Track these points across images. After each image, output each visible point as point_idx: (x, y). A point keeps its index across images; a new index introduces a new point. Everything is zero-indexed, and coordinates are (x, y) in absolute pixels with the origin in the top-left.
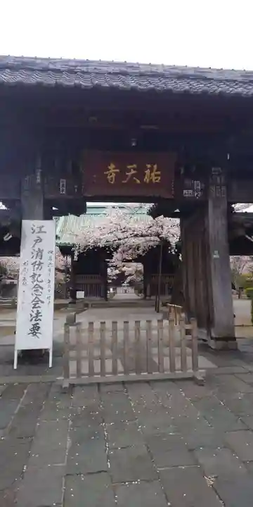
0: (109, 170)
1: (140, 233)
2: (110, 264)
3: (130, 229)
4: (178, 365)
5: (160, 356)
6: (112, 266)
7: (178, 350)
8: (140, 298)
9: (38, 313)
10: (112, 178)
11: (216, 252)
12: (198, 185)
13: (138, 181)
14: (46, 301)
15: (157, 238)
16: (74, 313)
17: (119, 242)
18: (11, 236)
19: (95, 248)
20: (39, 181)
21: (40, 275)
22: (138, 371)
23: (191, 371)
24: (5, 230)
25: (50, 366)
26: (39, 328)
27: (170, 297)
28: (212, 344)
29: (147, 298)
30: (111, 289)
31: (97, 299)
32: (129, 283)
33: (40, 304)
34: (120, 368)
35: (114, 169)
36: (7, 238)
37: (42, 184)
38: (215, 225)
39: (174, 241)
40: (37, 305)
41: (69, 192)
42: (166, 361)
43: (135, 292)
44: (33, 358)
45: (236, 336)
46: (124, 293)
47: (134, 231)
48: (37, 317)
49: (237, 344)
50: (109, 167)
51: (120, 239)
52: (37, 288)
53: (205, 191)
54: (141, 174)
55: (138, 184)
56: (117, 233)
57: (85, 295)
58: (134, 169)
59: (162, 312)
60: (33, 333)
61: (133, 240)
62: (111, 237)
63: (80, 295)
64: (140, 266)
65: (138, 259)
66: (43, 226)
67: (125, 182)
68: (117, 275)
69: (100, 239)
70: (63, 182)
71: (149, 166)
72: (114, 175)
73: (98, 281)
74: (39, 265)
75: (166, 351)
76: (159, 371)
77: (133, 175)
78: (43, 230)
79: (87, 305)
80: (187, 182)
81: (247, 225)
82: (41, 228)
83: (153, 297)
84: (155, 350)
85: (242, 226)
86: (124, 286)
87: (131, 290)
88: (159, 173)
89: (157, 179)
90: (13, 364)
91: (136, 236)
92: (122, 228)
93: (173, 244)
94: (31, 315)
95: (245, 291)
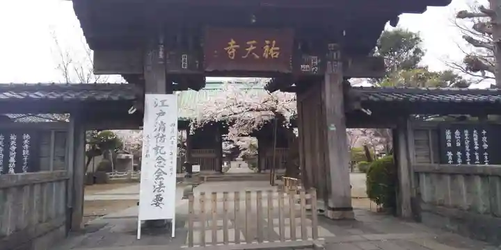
0: (229, 45)
1: (255, 108)
2: (225, 139)
3: (246, 103)
4: (298, 234)
5: (281, 226)
6: (227, 140)
7: (298, 220)
8: (253, 171)
9: (161, 184)
10: (232, 53)
11: (333, 125)
12: (315, 60)
13: (257, 57)
14: (169, 173)
15: (271, 113)
16: (191, 186)
17: (235, 116)
18: (135, 110)
19: (211, 122)
20: (161, 56)
21: (162, 147)
22: (260, 240)
23: (310, 239)
24: (130, 104)
25: (173, 236)
26: (162, 199)
27: (284, 170)
28: (329, 214)
29: (262, 171)
30: (225, 164)
31: (212, 173)
32: (243, 157)
33: (164, 176)
34: (242, 237)
35: (234, 45)
36: (131, 111)
37: (165, 59)
38: (332, 98)
39: (288, 115)
40: (160, 177)
41: (190, 67)
42: (287, 230)
43: (249, 166)
44: (155, 228)
45: (353, 206)
46: (237, 167)
47: (250, 105)
48: (159, 188)
49: (353, 214)
50: (230, 43)
51: (235, 114)
52: (160, 160)
53: (323, 66)
54: (260, 50)
55: (257, 59)
56: (232, 108)
57: (201, 169)
58: (254, 45)
59: (277, 185)
60: (156, 204)
61: (249, 114)
62: (227, 112)
63: (196, 168)
64: (254, 141)
65: (253, 134)
66: (165, 100)
67: (245, 57)
68: (231, 149)
69: (217, 114)
70: (184, 58)
71: (267, 42)
72: (234, 51)
73: (213, 155)
74: (161, 137)
75: (287, 221)
76: (280, 239)
77: (253, 51)
78: (165, 103)
79: (202, 179)
80: (305, 57)
81: (363, 99)
82: (163, 102)
83: (268, 171)
84: (276, 221)
85: (358, 99)
86: (239, 160)
87: (245, 164)
88: (278, 48)
89: (275, 55)
90: (136, 234)
91: (252, 110)
92: (238, 102)
93: (288, 119)
94: (154, 187)
95: (357, 165)
